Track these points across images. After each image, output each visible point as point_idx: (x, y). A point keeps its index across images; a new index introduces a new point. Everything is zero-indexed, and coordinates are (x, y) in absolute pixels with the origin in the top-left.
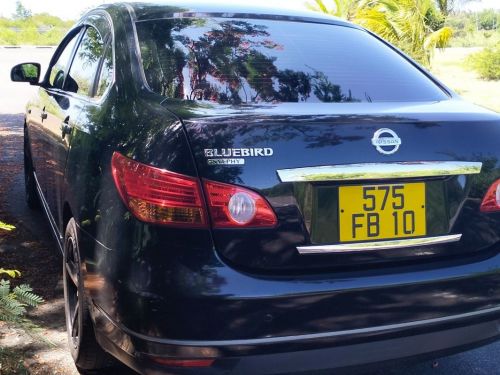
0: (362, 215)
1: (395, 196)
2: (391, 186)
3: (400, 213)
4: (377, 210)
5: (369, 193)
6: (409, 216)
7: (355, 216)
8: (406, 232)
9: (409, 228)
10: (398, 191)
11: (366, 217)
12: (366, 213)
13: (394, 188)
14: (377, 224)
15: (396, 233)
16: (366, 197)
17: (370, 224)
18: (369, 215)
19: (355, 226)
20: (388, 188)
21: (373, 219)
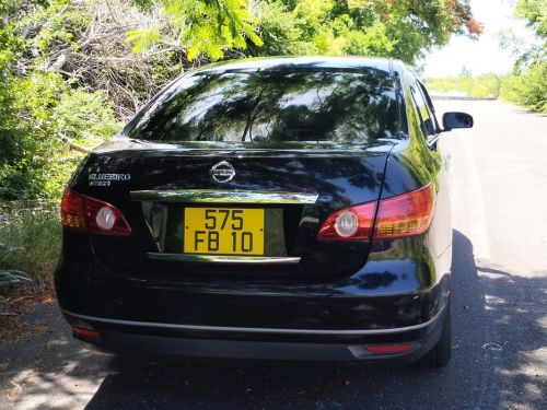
0: (204, 232)
1: (234, 218)
2: (231, 210)
3: (239, 233)
4: (218, 229)
5: (210, 214)
6: (247, 237)
7: (197, 233)
8: (243, 250)
9: (247, 246)
10: (237, 215)
11: (207, 234)
12: (207, 231)
13: (234, 212)
14: (217, 241)
15: (234, 250)
16: (207, 218)
17: (210, 240)
18: (210, 233)
19: (197, 241)
20: (228, 212)
21: (213, 237)
